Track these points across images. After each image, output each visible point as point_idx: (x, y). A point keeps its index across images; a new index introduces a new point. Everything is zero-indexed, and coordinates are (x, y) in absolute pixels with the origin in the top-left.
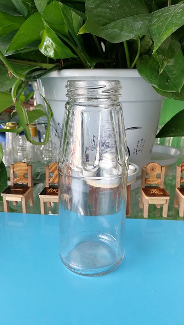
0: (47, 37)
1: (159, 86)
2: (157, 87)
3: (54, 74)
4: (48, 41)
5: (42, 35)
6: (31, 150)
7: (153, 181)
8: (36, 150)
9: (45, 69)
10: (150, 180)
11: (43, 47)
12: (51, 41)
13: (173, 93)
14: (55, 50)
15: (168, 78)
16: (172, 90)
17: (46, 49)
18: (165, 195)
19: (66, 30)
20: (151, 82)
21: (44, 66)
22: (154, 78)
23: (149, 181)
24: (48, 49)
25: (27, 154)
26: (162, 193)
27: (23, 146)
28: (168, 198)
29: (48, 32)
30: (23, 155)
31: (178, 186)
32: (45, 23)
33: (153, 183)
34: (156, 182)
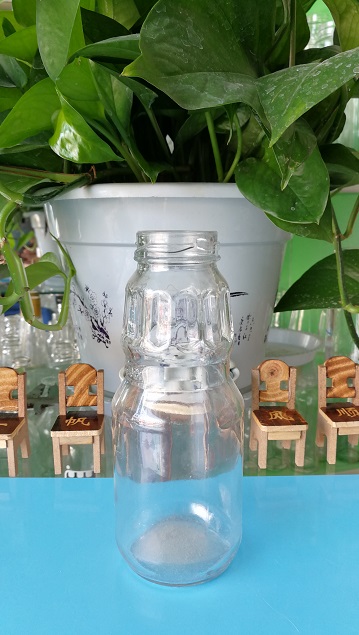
0: (67, 124)
1: (279, 213)
2: (275, 216)
3: (80, 193)
4: (67, 132)
5: (56, 119)
6: (28, 343)
7: (275, 396)
8: (37, 344)
9: (62, 184)
10: (268, 393)
11: (59, 142)
12: (73, 130)
13: (305, 225)
14: (80, 147)
15: (295, 200)
16: (304, 219)
17: (63, 146)
18: (298, 422)
19: (102, 111)
20: (264, 207)
21: (60, 177)
22: (268, 199)
23: (266, 396)
24: (68, 146)
25: (20, 352)
26: (292, 419)
27: (12, 337)
28: (304, 428)
29: (66, 115)
30: (13, 353)
31: (323, 403)
32: (62, 99)
33: (273, 399)
34: (279, 398)
